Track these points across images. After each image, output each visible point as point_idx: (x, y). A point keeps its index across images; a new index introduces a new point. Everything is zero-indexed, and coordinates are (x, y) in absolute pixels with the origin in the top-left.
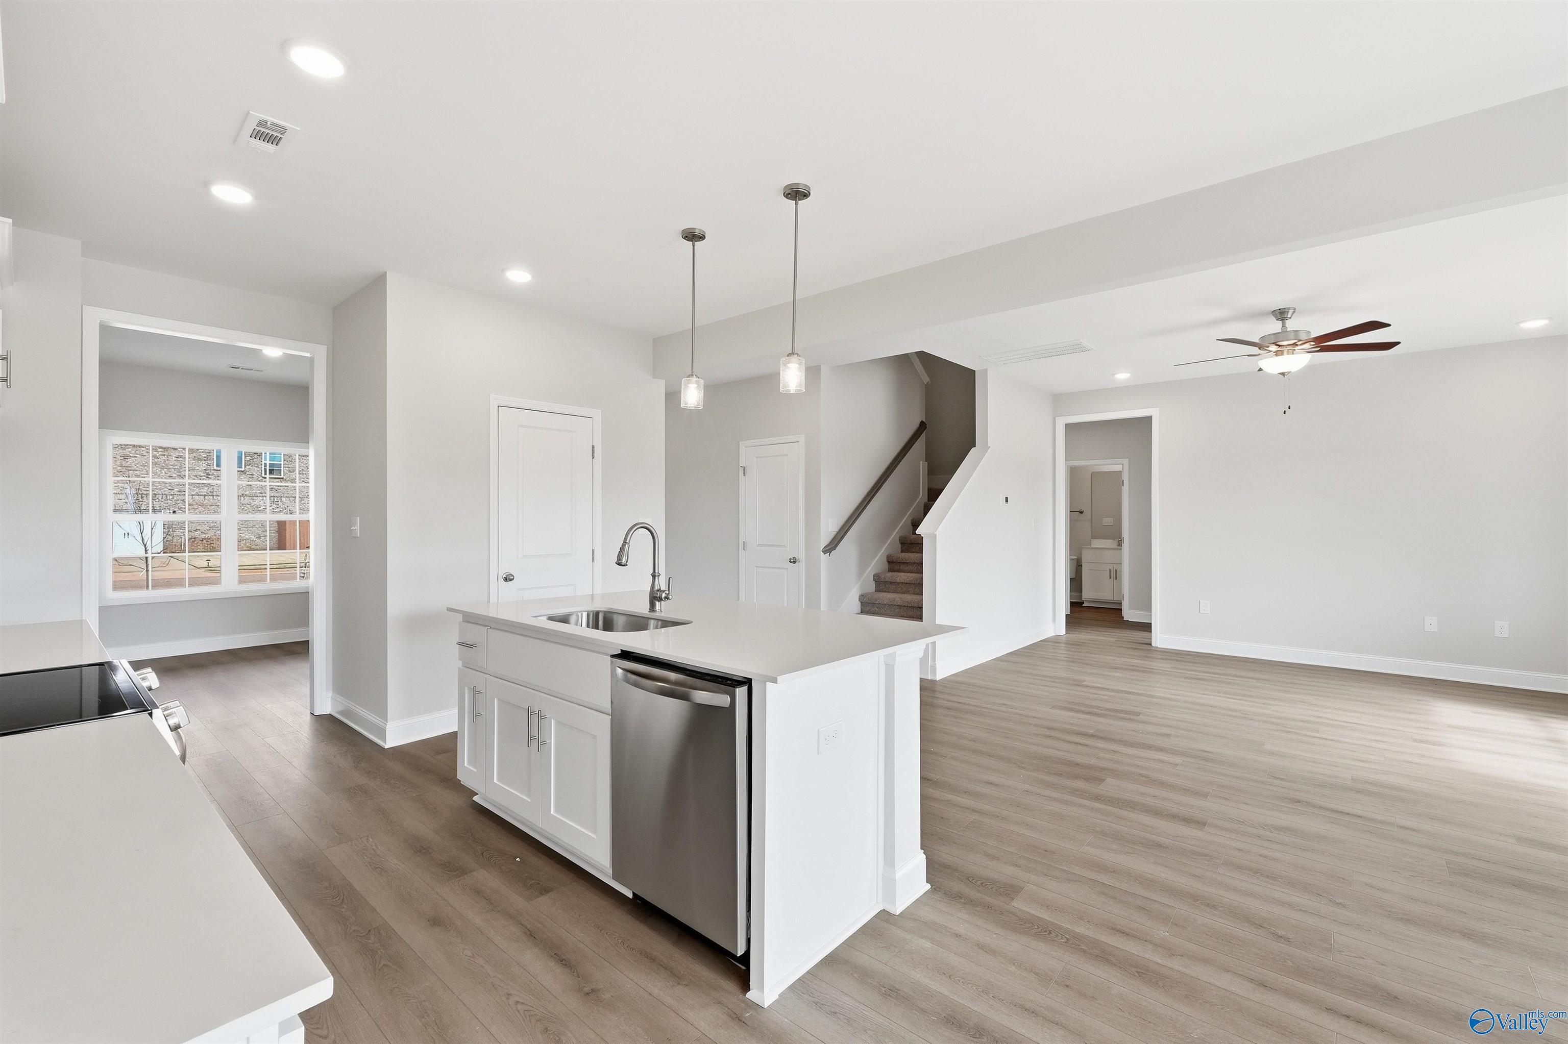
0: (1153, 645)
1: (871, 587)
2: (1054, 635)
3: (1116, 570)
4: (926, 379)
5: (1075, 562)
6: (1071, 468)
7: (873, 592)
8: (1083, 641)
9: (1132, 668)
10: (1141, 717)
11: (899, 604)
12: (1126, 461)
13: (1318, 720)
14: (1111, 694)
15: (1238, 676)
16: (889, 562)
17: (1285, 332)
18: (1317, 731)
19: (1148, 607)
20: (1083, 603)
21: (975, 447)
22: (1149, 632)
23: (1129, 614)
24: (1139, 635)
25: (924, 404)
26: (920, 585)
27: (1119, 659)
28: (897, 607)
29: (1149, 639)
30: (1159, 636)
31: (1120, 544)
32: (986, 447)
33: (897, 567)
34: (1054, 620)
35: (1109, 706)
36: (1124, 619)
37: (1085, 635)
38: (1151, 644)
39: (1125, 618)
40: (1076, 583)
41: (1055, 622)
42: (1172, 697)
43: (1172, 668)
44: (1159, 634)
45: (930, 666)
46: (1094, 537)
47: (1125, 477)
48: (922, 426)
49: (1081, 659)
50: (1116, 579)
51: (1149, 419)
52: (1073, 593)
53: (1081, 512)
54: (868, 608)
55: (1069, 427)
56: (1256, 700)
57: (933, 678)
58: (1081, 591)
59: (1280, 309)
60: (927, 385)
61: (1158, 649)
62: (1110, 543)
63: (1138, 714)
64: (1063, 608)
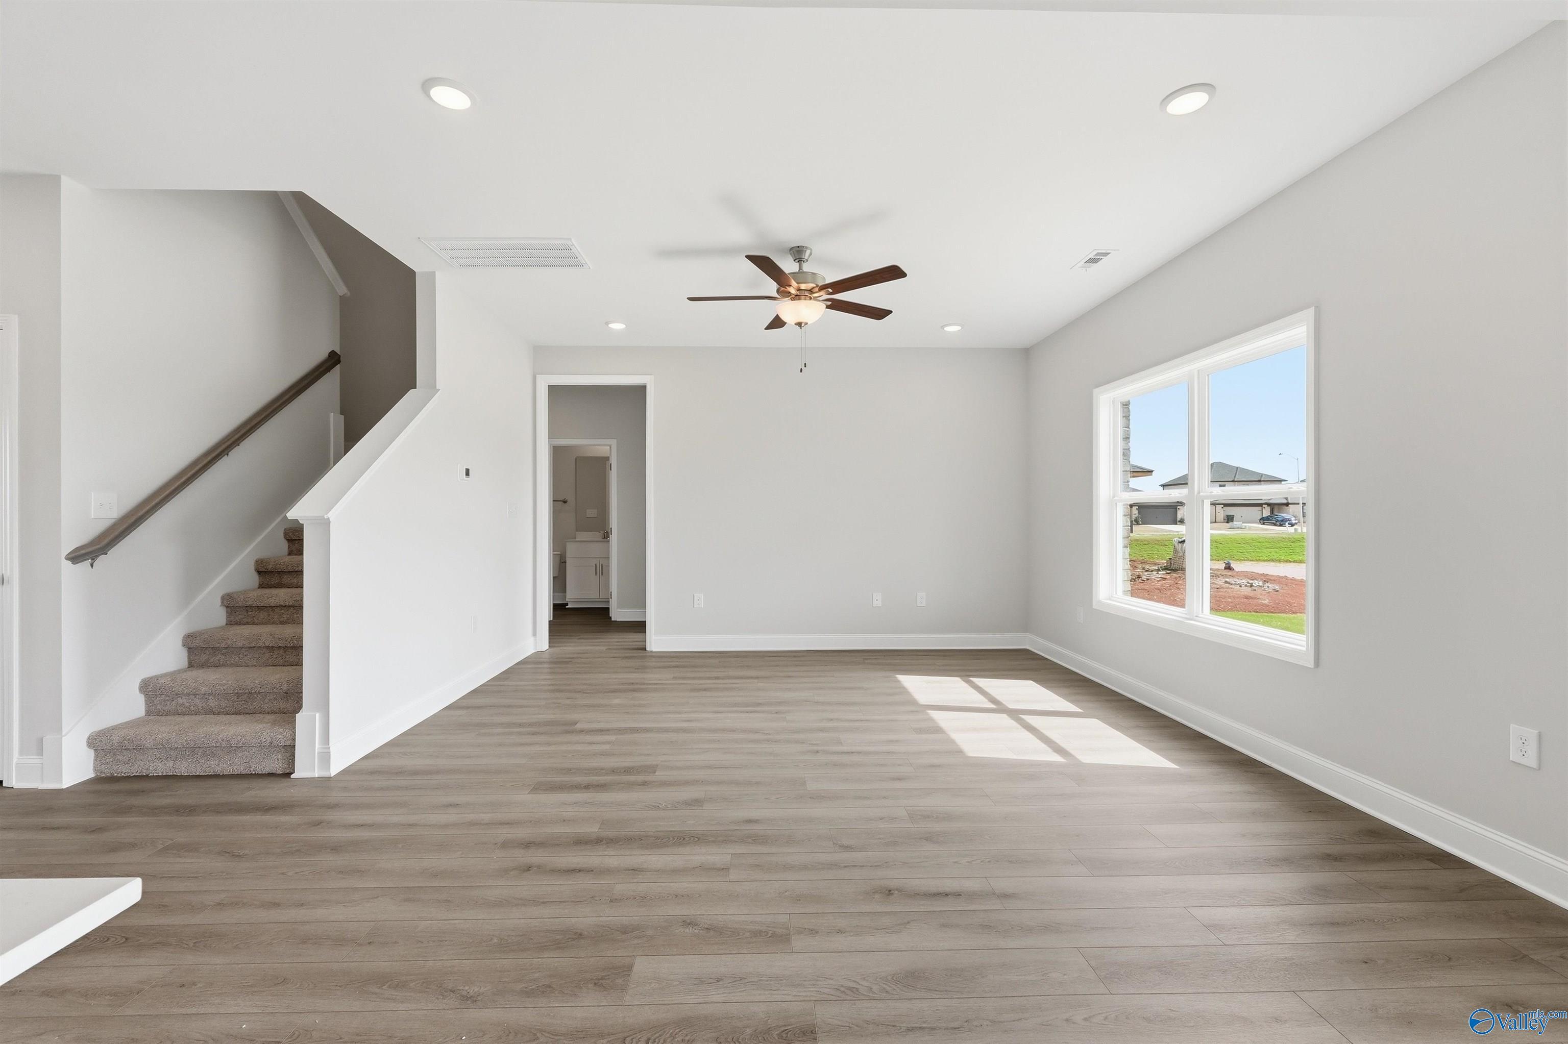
0: (647, 650)
1: (217, 617)
2: (534, 651)
3: (602, 565)
4: (342, 290)
5: (558, 559)
6: (554, 447)
7: (222, 627)
8: (571, 656)
9: (631, 687)
10: (660, 775)
11: (267, 644)
12: (613, 442)
13: (831, 724)
14: (612, 738)
15: (742, 678)
16: (259, 573)
17: (801, 273)
18: (839, 743)
19: (642, 603)
20: (567, 604)
21: (415, 388)
22: (643, 632)
23: (618, 614)
24: (631, 638)
25: (338, 326)
26: (298, 607)
27: (614, 676)
28: (264, 650)
29: (643, 641)
30: (653, 638)
31: (606, 536)
32: (433, 388)
33: (275, 580)
34: (535, 634)
35: (611, 762)
36: (613, 620)
37: (573, 647)
38: (645, 649)
39: (612, 618)
40: (559, 581)
41: (536, 635)
42: (685, 725)
43: (675, 678)
44: (653, 636)
45: (318, 753)
46: (578, 529)
47: (614, 461)
48: (333, 360)
49: (569, 685)
50: (602, 574)
51: (643, 388)
52: (557, 594)
53: (565, 502)
54: (204, 658)
55: (554, 390)
56: (766, 708)
57: (324, 774)
58: (564, 591)
59: (798, 247)
60: (342, 299)
61: (654, 654)
62: (597, 536)
63: (652, 769)
64: (545, 614)
